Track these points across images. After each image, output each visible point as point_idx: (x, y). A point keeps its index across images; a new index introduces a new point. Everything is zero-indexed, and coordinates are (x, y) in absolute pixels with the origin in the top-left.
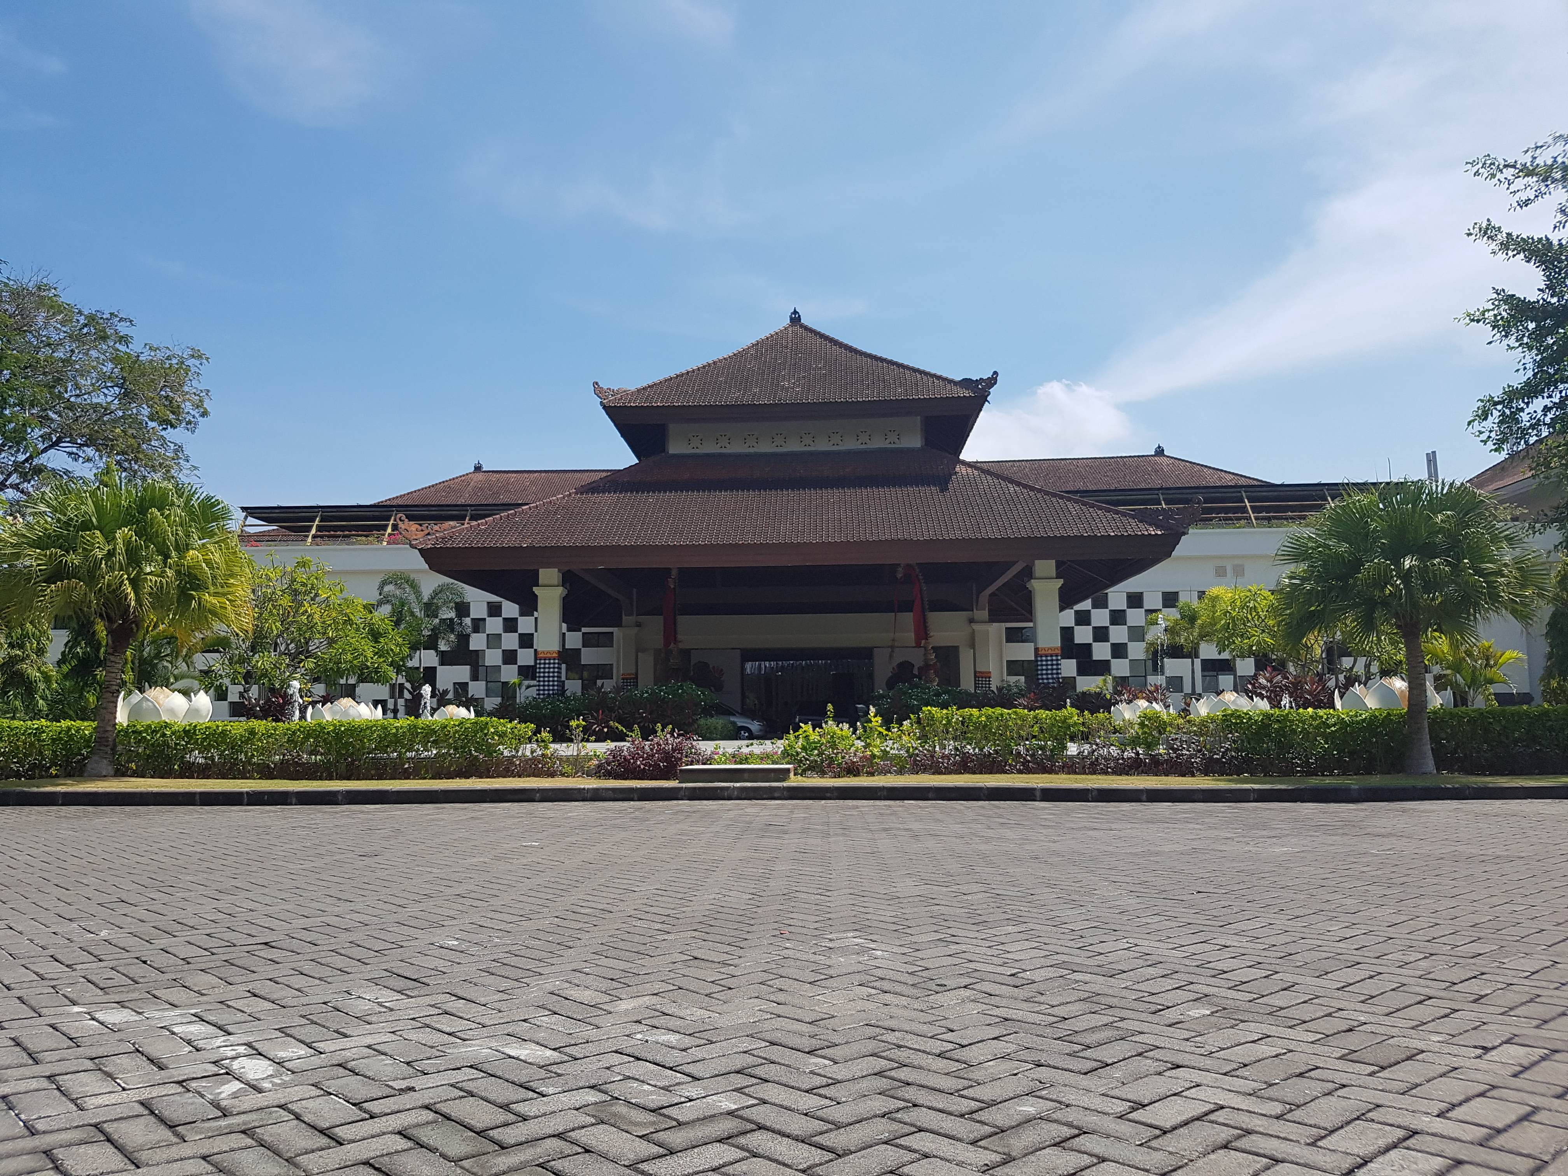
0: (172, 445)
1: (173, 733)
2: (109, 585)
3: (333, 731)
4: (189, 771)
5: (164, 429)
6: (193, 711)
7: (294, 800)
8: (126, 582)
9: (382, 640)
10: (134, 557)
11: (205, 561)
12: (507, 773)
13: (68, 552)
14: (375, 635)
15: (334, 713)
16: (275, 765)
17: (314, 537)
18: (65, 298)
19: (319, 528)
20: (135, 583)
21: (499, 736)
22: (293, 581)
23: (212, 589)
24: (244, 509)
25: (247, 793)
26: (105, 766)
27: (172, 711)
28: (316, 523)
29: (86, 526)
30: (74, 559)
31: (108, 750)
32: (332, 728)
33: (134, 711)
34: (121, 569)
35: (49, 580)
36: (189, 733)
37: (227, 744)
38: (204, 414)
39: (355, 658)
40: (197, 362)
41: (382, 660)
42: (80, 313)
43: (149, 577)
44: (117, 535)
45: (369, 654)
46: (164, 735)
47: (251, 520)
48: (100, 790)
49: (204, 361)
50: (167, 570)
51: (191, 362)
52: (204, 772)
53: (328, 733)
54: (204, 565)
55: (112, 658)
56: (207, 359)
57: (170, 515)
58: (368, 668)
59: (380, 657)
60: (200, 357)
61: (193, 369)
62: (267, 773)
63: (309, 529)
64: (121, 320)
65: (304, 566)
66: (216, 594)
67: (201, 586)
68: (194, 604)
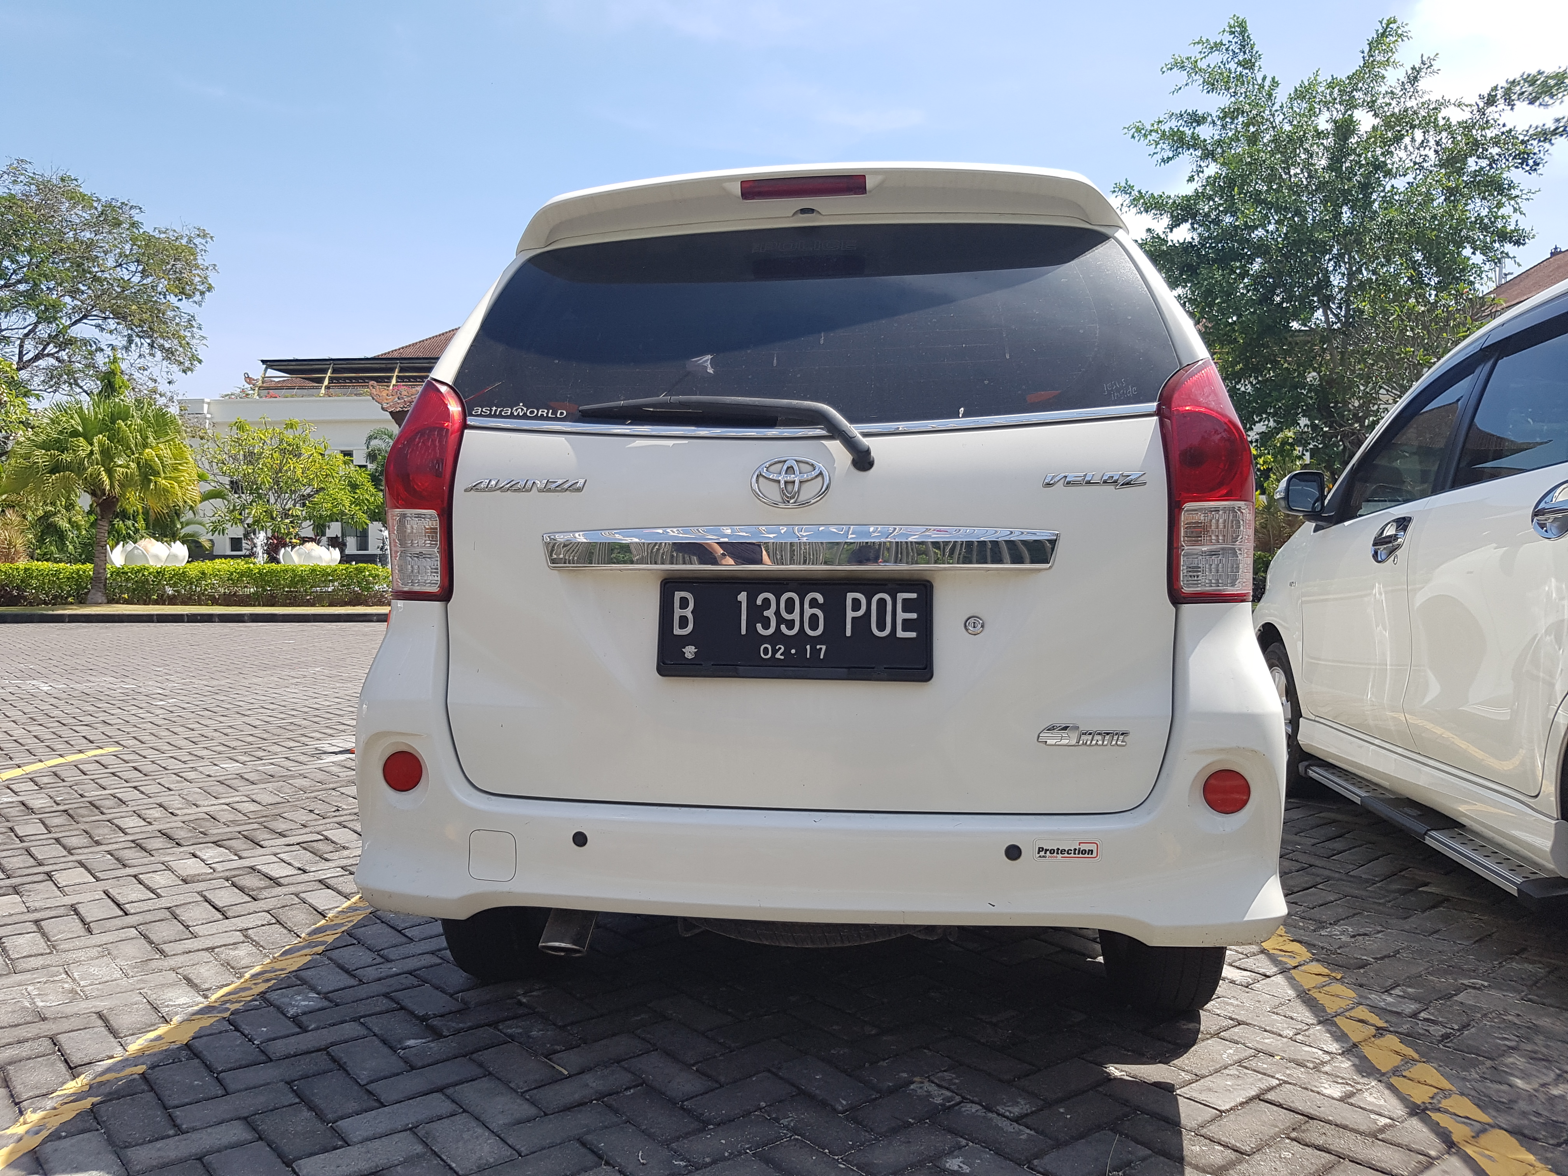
0: (186, 315)
1: (150, 574)
2: (91, 475)
4: (162, 600)
5: (180, 300)
6: (172, 557)
8: (103, 473)
9: (358, 491)
10: (107, 455)
11: (157, 456)
13: (63, 452)
14: (354, 486)
17: (327, 388)
18: (85, 190)
19: (331, 380)
20: (110, 472)
23: (163, 475)
24: (263, 362)
26: (100, 597)
27: (157, 557)
28: (329, 374)
29: (75, 434)
30: (67, 457)
31: (102, 585)
33: (129, 557)
34: (97, 464)
35: (52, 471)
36: (160, 573)
37: (188, 581)
38: (209, 289)
39: (335, 507)
40: (203, 241)
41: (358, 508)
42: (99, 200)
43: (118, 469)
44: (95, 440)
46: (143, 575)
47: (271, 372)
48: (93, 613)
49: (209, 240)
50: (131, 463)
51: (197, 241)
52: (172, 601)
54: (156, 459)
55: (101, 523)
56: (212, 237)
57: (131, 425)
58: (346, 515)
59: (356, 506)
60: (205, 236)
61: (200, 247)
62: (215, 602)
63: (322, 380)
64: (131, 208)
65: (292, 428)
66: (165, 478)
67: (156, 474)
68: (152, 486)
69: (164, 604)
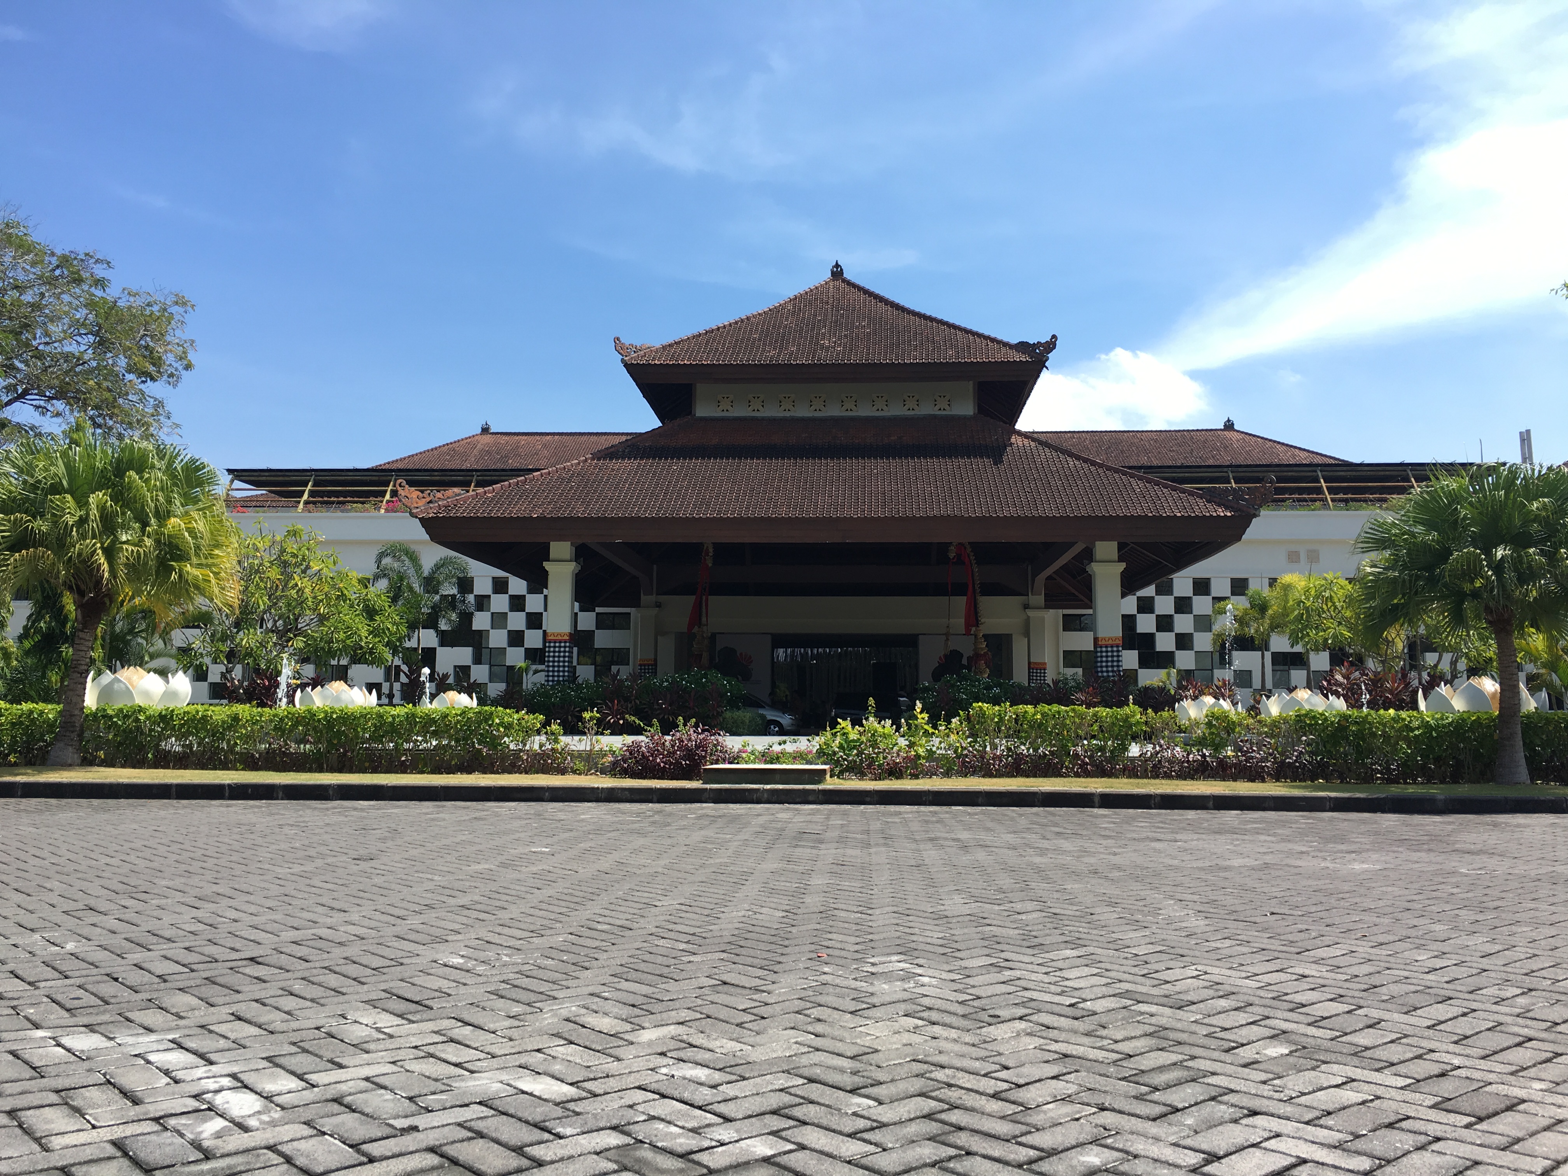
0: (152, 400)
1: (148, 718)
2: (80, 554)
3: (325, 718)
4: (164, 760)
5: (143, 382)
6: (170, 695)
7: (281, 794)
8: (99, 551)
9: (377, 618)
10: (109, 525)
11: (188, 529)
12: (513, 768)
13: (34, 518)
14: (370, 612)
15: (324, 698)
16: (260, 754)
17: (307, 503)
19: (312, 494)
20: (110, 553)
21: (505, 728)
22: (283, 551)
23: (195, 560)
24: (230, 471)
25: (229, 785)
26: (70, 754)
27: (146, 694)
28: (309, 487)
29: (56, 489)
30: (42, 525)
31: (74, 735)
32: (322, 715)
33: (105, 693)
34: (94, 537)
35: (14, 547)
36: (165, 718)
37: (207, 731)
38: (188, 367)
39: (349, 637)
40: (180, 310)
41: (377, 639)
42: (53, 254)
43: (124, 546)
44: (91, 500)
45: (364, 633)
46: (137, 720)
47: (238, 484)
48: (65, 780)
49: (189, 309)
50: (146, 539)
51: (175, 309)
52: (181, 761)
53: (319, 720)
54: (186, 534)
55: (81, 635)
56: (193, 306)
57: (150, 478)
58: (361, 648)
59: (375, 636)
60: (184, 304)
61: (177, 317)
62: (251, 763)
63: (300, 494)
64: (97, 261)
65: (295, 535)
66: (200, 566)
67: (182, 557)
68: (174, 576)
69: (166, 767)
